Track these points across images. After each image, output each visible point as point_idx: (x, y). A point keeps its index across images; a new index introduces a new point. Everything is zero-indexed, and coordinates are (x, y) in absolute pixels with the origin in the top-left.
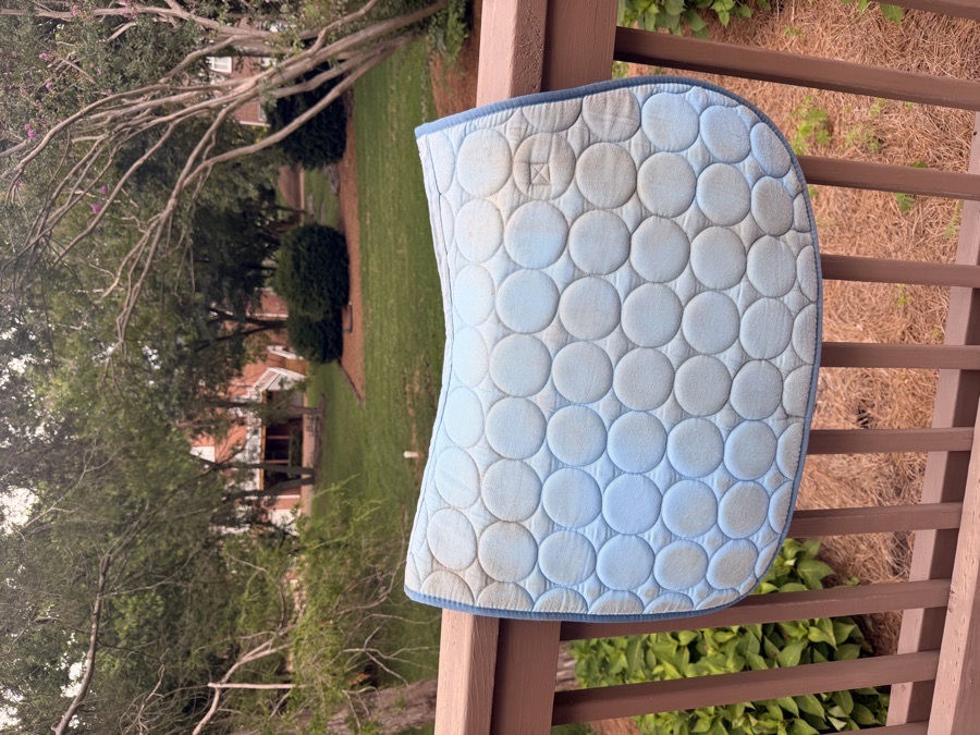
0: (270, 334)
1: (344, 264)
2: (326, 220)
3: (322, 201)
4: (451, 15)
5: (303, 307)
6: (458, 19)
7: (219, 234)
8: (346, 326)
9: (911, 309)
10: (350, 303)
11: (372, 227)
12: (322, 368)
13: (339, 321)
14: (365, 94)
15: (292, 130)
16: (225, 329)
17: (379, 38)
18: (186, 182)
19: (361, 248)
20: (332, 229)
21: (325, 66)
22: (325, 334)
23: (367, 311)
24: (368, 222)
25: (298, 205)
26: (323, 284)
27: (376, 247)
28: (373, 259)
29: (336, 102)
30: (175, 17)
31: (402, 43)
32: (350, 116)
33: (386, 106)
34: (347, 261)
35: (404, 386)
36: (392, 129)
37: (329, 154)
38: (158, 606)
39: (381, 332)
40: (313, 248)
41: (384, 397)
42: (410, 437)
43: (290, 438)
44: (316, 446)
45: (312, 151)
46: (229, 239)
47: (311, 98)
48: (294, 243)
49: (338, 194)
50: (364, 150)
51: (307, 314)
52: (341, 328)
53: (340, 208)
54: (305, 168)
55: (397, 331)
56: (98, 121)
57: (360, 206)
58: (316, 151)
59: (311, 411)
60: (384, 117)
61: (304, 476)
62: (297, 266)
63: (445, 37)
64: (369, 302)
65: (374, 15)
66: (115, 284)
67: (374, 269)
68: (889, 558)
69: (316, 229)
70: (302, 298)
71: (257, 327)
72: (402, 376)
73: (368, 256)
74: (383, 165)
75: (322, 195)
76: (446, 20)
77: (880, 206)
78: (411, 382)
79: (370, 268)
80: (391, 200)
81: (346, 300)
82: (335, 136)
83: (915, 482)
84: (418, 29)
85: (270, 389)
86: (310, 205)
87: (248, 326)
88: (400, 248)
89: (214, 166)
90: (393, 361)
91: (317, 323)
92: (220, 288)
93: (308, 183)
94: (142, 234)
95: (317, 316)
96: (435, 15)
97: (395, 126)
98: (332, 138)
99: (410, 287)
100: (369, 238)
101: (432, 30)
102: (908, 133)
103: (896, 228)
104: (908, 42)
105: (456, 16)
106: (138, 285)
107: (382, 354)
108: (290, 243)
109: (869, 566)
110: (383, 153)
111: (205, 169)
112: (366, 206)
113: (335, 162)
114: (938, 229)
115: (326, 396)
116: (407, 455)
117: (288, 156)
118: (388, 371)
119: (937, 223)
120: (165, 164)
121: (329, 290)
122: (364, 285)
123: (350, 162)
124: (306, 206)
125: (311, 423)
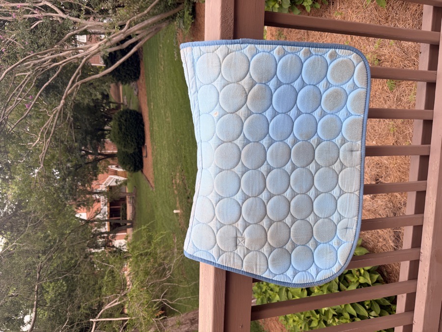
0: (109, 160)
1: (142, 127)
2: (133, 107)
3: (130, 98)
4: (186, 12)
5: (124, 147)
6: (189, 14)
7: (84, 115)
8: (144, 154)
9: (396, 133)
10: (146, 144)
11: (154, 109)
12: (135, 174)
13: (141, 152)
14: (148, 49)
15: (116, 66)
16: (89, 159)
17: (154, 23)
18: (69, 92)
19: (150, 119)
20: (136, 111)
21: (129, 37)
22: (135, 158)
23: (154, 147)
24: (152, 107)
25: (120, 101)
26: (133, 136)
27: (156, 118)
28: (155, 124)
29: (135, 54)
30: (60, 18)
31: (164, 25)
32: (142, 59)
33: (158, 54)
34: (143, 125)
35: (172, 180)
36: (161, 65)
37: (133, 77)
38: (64, 286)
39: (161, 156)
40: (127, 120)
41: (163, 186)
42: (176, 203)
43: (121, 207)
44: (133, 210)
45: (125, 76)
46: (89, 117)
47: (124, 52)
48: (119, 118)
49: (138, 95)
50: (149, 75)
51: (126, 150)
52: (142, 156)
53: (139, 101)
54: (122, 84)
55: (168, 155)
56: (27, 66)
57: (148, 100)
58: (127, 76)
59: (130, 194)
60: (157, 59)
61: (128, 224)
62: (121, 129)
63: (183, 22)
64: (154, 144)
65: (151, 14)
66: (38, 140)
67: (156, 128)
68: (392, 244)
69: (128, 111)
70: (123, 144)
71: (103, 157)
72: (171, 176)
73: (153, 122)
74: (158, 81)
75: (131, 96)
76: (184, 14)
77: (381, 89)
78: (175, 178)
79: (154, 128)
80: (162, 96)
81: (144, 143)
82: (135, 69)
83: (402, 210)
84: (171, 19)
85: (111, 185)
86: (125, 100)
87: (100, 157)
88: (168, 118)
89: (81, 85)
90: (167, 170)
91: (131, 154)
92: (86, 140)
93: (123, 90)
94: (49, 117)
95: (131, 151)
96: (178, 12)
97: (163, 63)
98: (134, 70)
99: (173, 135)
100: (153, 114)
101: (177, 19)
102: (391, 56)
103: (388, 98)
104: (389, 16)
105: (188, 12)
106: (49, 140)
107: (162, 166)
108: (117, 119)
109: (384, 248)
110: (157, 76)
111: (77, 86)
112: (151, 100)
113: (136, 81)
114: (406, 97)
115: (137, 187)
116: (175, 211)
117: (114, 79)
118: (165, 174)
119: (406, 95)
120: (58, 84)
121: (135, 139)
122: (152, 136)
123: (142, 80)
124: (123, 101)
125: (130, 199)
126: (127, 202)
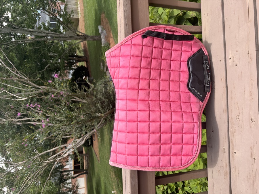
59: (85, 154)
61: (84, 172)
116: (113, 192)
125: (85, 157)
126: (84, 159)
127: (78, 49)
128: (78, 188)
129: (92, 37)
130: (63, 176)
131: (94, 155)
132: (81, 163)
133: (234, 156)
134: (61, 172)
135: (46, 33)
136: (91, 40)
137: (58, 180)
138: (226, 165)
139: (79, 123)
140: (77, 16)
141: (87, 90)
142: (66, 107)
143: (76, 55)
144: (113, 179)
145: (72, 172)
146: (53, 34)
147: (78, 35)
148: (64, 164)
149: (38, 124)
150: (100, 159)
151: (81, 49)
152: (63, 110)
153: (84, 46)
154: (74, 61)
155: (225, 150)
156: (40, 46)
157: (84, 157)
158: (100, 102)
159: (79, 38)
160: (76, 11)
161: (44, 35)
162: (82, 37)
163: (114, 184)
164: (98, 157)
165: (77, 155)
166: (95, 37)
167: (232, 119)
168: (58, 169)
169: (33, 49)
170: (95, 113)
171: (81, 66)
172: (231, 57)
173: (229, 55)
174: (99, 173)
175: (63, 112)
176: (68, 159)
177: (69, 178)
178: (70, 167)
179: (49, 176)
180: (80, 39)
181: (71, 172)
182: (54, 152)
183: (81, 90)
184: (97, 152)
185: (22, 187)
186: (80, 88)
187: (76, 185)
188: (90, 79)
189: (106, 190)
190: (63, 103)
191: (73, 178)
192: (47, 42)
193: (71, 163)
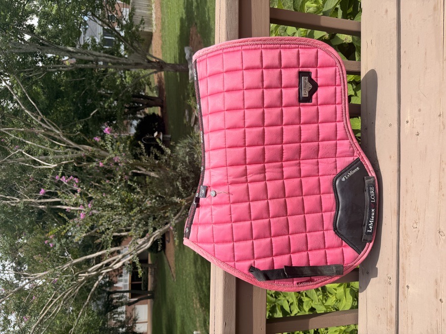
8: (167, 239)
44: (154, 282)
59: (151, 265)
125: (152, 270)
126: (149, 274)
127: (149, 84)
128: (137, 322)
129: (173, 66)
130: (112, 299)
131: (166, 267)
132: (143, 280)
133: (406, 292)
134: (110, 293)
135: (95, 55)
136: (171, 70)
137: (104, 306)
138: (392, 307)
139: (143, 212)
140: (150, 28)
141: (159, 157)
142: (123, 184)
143: (144, 94)
144: (196, 311)
145: (128, 295)
146: (106, 57)
147: (149, 62)
148: (114, 279)
149: (73, 210)
150: (176, 275)
151: (153, 86)
152: (118, 188)
153: (159, 80)
154: (141, 105)
155: (391, 281)
156: (84, 76)
157: (149, 269)
158: (180, 177)
159: (151, 66)
160: (148, 19)
161: (91, 58)
162: (156, 65)
163: (198, 319)
164: (173, 271)
165: (137, 267)
166: (178, 66)
167: (405, 227)
168: (104, 288)
169: (71, 81)
170: (172, 196)
171: (151, 114)
172: (409, 118)
173: (406, 115)
174: (173, 298)
175: (116, 191)
176: (121, 271)
177: (122, 304)
178: (125, 286)
179: (88, 299)
180: (152, 68)
181: (125, 294)
182: (99, 259)
183: (149, 156)
184: (172, 262)
185: (40, 316)
186: (149, 153)
187: (134, 317)
188: (167, 138)
189: (184, 329)
190: (118, 177)
191: (129, 304)
192: (96, 71)
193: (126, 278)
